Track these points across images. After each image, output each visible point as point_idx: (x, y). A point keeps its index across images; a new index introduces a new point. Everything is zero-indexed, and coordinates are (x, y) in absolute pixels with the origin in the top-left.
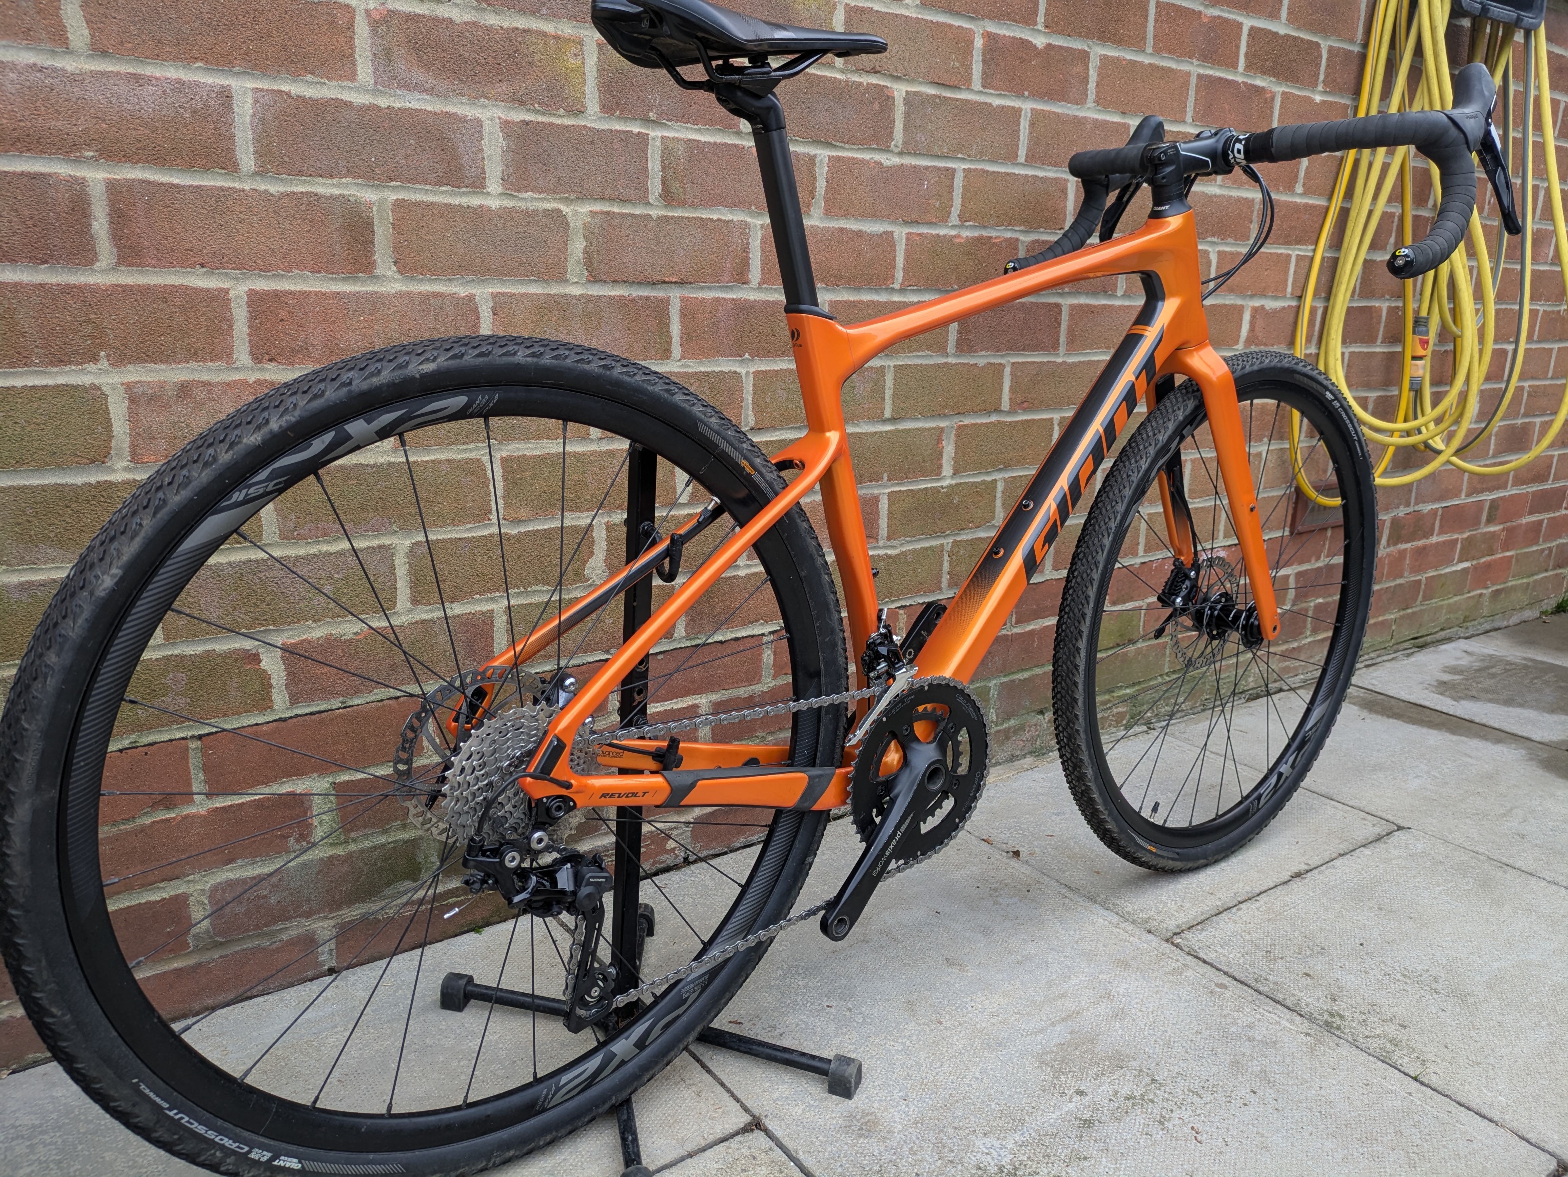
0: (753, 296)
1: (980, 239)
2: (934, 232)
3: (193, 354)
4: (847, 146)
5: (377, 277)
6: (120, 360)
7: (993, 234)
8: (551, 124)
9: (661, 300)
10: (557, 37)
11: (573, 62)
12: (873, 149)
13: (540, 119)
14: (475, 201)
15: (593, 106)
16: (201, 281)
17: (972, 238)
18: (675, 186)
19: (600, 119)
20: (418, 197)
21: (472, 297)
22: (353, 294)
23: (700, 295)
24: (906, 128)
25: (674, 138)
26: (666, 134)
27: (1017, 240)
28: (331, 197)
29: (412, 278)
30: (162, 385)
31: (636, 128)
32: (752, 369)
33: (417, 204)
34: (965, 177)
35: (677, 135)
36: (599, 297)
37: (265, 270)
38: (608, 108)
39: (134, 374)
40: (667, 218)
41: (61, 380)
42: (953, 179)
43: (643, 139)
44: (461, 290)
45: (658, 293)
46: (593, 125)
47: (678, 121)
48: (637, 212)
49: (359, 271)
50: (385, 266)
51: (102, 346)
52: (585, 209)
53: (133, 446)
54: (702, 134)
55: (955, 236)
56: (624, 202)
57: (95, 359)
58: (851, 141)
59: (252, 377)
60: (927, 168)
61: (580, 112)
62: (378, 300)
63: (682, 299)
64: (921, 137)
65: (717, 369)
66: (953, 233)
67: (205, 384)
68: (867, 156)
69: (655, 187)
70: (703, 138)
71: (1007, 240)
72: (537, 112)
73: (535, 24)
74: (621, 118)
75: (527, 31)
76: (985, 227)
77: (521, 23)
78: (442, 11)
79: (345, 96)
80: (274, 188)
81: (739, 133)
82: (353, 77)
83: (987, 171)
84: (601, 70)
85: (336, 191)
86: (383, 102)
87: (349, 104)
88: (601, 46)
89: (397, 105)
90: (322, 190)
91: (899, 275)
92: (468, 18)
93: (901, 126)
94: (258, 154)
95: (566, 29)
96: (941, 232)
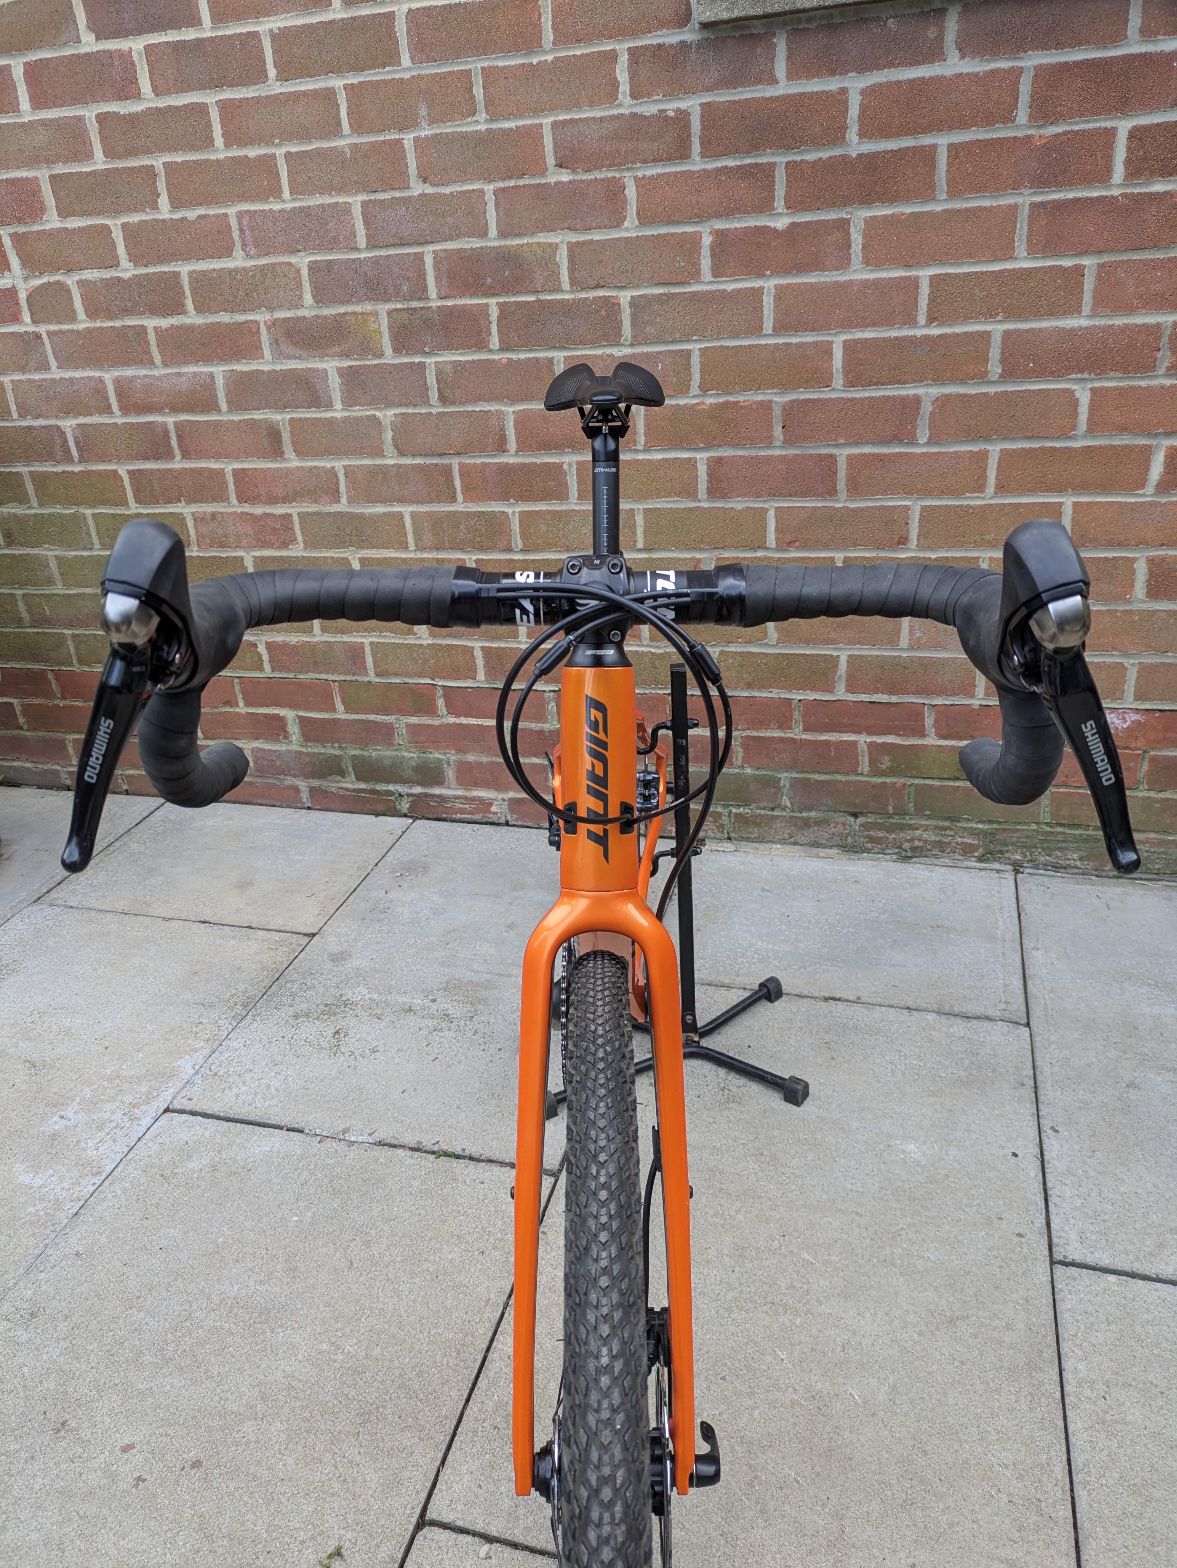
0: (512, 460)
1: (726, 404)
2: (673, 402)
3: (215, 500)
4: (580, 347)
5: (286, 459)
6: (189, 502)
7: (741, 398)
8: (365, 365)
9: (446, 465)
10: (362, 314)
11: (374, 326)
12: (605, 346)
13: (358, 363)
14: (329, 415)
15: (388, 350)
16: (214, 465)
17: (716, 404)
18: (447, 393)
19: (394, 357)
20: (300, 415)
21: (333, 467)
22: (276, 469)
23: (472, 461)
24: (633, 325)
25: (443, 362)
26: (438, 359)
28: (260, 420)
29: (303, 459)
30: (205, 513)
31: (417, 360)
32: (517, 510)
33: (300, 419)
34: (701, 355)
35: (445, 359)
36: (406, 465)
37: (237, 458)
38: (397, 351)
39: (195, 508)
40: (443, 413)
41: (170, 510)
42: (689, 358)
43: (422, 365)
44: (327, 464)
45: (445, 461)
46: (391, 362)
48: (423, 411)
49: (277, 456)
50: (290, 453)
51: (182, 495)
52: (390, 412)
54: (463, 355)
55: (698, 404)
56: (415, 405)
57: (180, 501)
58: (584, 343)
59: (239, 510)
60: (659, 353)
61: (382, 355)
62: (287, 471)
63: (459, 464)
64: (650, 330)
65: (489, 510)
66: (695, 401)
67: (221, 513)
68: (599, 352)
69: (434, 395)
70: (463, 359)
71: (758, 402)
72: (356, 359)
73: (350, 308)
74: (407, 354)
75: (345, 314)
76: (730, 394)
77: (342, 309)
78: (300, 313)
79: (261, 368)
80: (236, 418)
81: (491, 351)
82: (263, 358)
83: (727, 347)
84: (390, 328)
85: (262, 417)
86: (278, 368)
87: (262, 371)
88: (389, 313)
89: (284, 368)
90: (256, 417)
91: (642, 439)
92: (313, 313)
93: (629, 324)
94: (228, 402)
95: (368, 307)
96: (682, 402)
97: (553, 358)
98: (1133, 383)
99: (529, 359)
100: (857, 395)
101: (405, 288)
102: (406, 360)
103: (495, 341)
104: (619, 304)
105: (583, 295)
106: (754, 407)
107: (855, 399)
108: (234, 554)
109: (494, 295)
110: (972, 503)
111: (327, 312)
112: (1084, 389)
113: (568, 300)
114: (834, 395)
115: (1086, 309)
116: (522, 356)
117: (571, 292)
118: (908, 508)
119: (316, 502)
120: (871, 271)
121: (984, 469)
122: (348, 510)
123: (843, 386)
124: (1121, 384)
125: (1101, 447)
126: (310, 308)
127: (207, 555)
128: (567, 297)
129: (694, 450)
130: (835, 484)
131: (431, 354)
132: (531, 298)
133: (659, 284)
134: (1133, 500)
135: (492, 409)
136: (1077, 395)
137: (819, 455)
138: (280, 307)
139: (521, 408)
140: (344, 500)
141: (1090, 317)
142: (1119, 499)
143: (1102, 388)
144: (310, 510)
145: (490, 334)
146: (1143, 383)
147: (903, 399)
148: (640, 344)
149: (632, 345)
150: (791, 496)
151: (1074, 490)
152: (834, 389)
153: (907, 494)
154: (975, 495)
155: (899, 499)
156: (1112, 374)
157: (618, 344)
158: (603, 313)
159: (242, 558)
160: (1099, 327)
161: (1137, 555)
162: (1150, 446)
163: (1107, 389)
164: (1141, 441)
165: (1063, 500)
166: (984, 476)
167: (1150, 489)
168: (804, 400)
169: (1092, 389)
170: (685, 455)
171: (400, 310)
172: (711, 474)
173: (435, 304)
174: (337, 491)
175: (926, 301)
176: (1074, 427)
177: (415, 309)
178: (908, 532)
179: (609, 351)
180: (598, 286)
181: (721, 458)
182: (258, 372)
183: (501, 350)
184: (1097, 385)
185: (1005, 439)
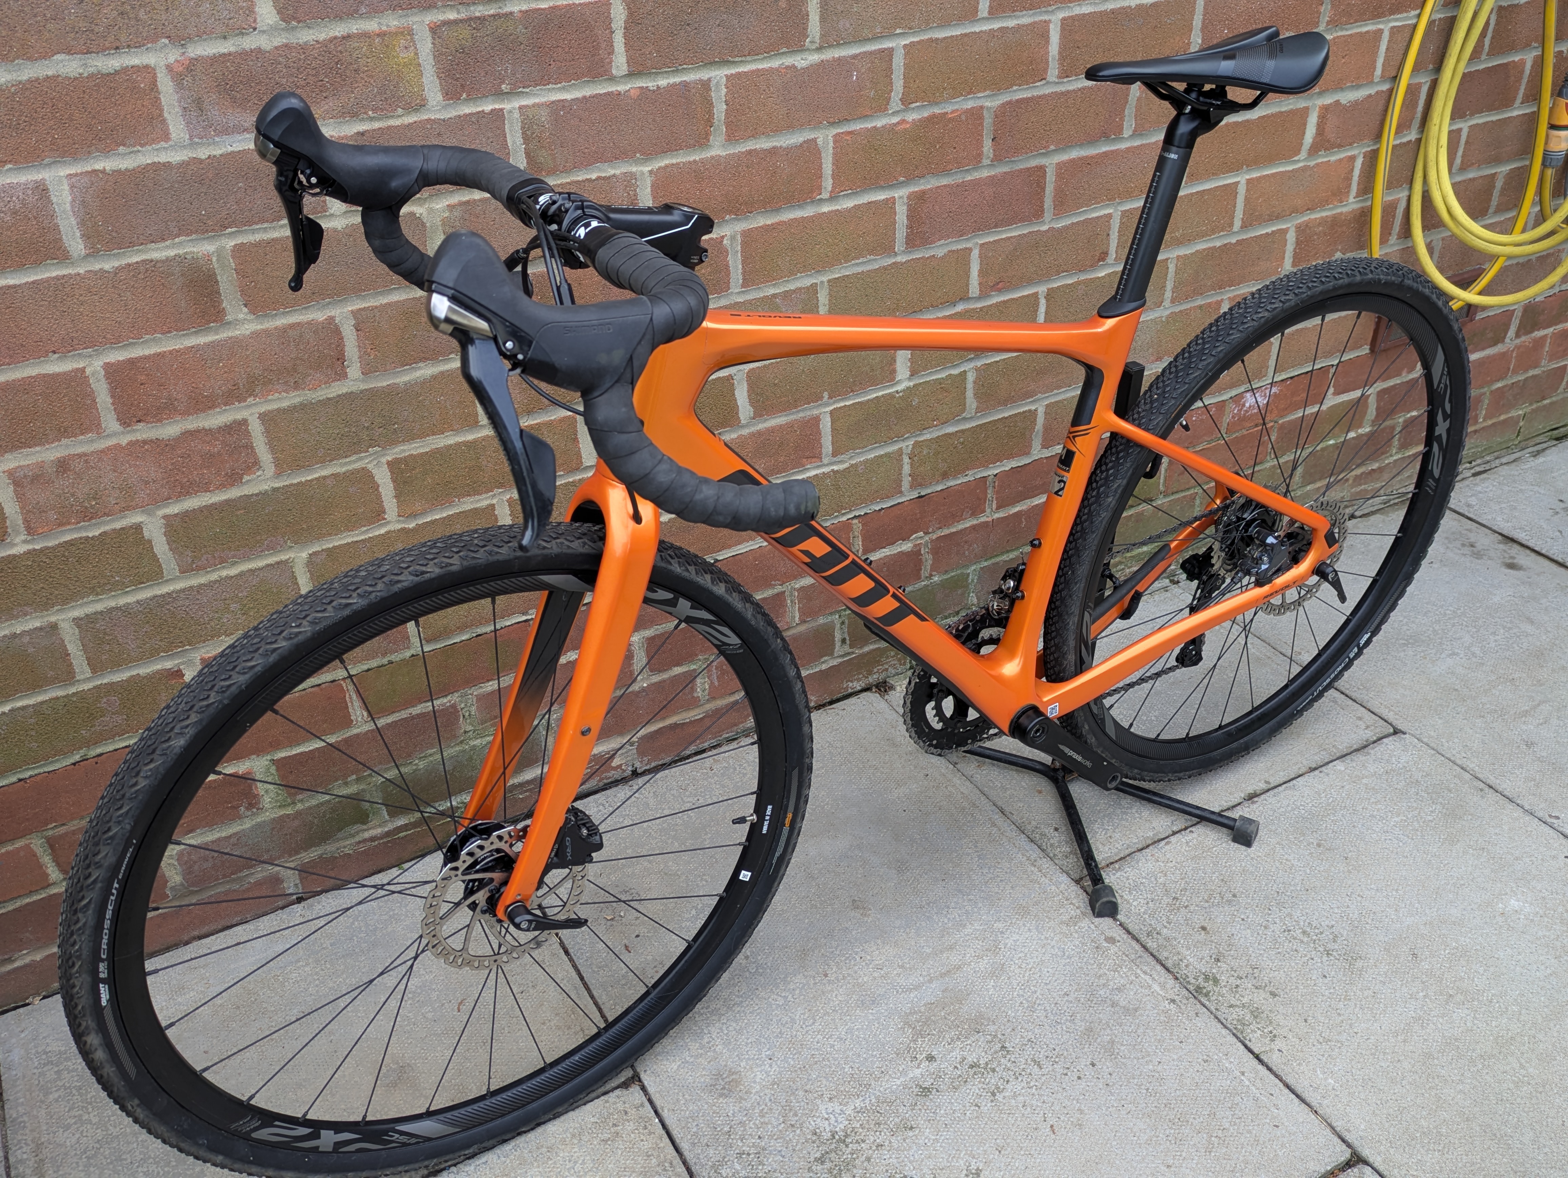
1: (932, 120)
2: (869, 125)
4: (749, 59)
5: (229, 323)
7: (949, 108)
8: (389, 128)
10: (382, 34)
12: (783, 53)
13: (377, 125)
15: (433, 94)
16: (54, 367)
17: (920, 120)
18: (544, 156)
19: (445, 107)
22: (207, 345)
24: (823, 19)
25: (533, 106)
26: (525, 102)
27: (982, 107)
28: (168, 260)
29: (266, 316)
31: (488, 107)
34: (906, 54)
35: (537, 101)
37: (116, 342)
38: (451, 95)
39: (13, 461)
42: (891, 60)
43: (498, 115)
44: (319, 316)
47: (537, 85)
49: (209, 322)
50: (235, 310)
52: (441, 204)
53: (26, 521)
54: (568, 91)
55: (898, 123)
58: (754, 52)
59: (124, 441)
60: (854, 57)
61: (422, 105)
62: (233, 343)
64: (844, 24)
66: (895, 120)
67: (80, 456)
68: (775, 63)
70: (568, 96)
71: (967, 111)
72: (372, 119)
73: (355, 27)
74: (469, 100)
75: (347, 37)
76: (937, 104)
77: (339, 30)
78: (249, 43)
79: (163, 158)
80: (108, 265)
81: (612, 79)
82: (166, 137)
83: (937, 39)
84: (438, 55)
85: (172, 253)
86: (203, 153)
87: (167, 165)
88: (435, 30)
89: (218, 152)
90: (155, 255)
91: (828, 183)
92: (278, 41)
93: (817, 18)
94: (86, 237)
95: (392, 22)
96: (880, 123)
97: (709, 80)
99: (674, 85)
100: (1071, 88)
102: (467, 110)
103: (620, 62)
106: (963, 118)
107: (1068, 92)
108: (118, 525)
111: (307, 36)
114: (1047, 90)
116: (663, 82)
118: (1109, 216)
119: (297, 386)
122: (363, 386)
123: (1059, 77)
126: (273, 30)
127: (51, 544)
129: (891, 187)
130: (1042, 202)
131: (510, 94)
134: (1290, 168)
135: (618, 172)
137: (1028, 169)
138: (203, 35)
139: (662, 164)
140: (354, 371)
142: (1282, 169)
144: (285, 404)
145: (612, 52)
148: (831, 46)
149: (820, 49)
150: (996, 226)
151: (1248, 166)
152: (1048, 83)
153: (1110, 200)
155: (1102, 208)
157: (801, 50)
159: (138, 528)
161: (1289, 225)
162: (1308, 109)
165: (1239, 179)
167: (1304, 153)
168: (1017, 101)
170: (881, 196)
171: (456, 22)
172: (913, 215)
173: (518, 6)
174: (341, 358)
177: (482, 19)
179: (788, 61)
181: (924, 192)
182: (157, 167)
183: (631, 75)
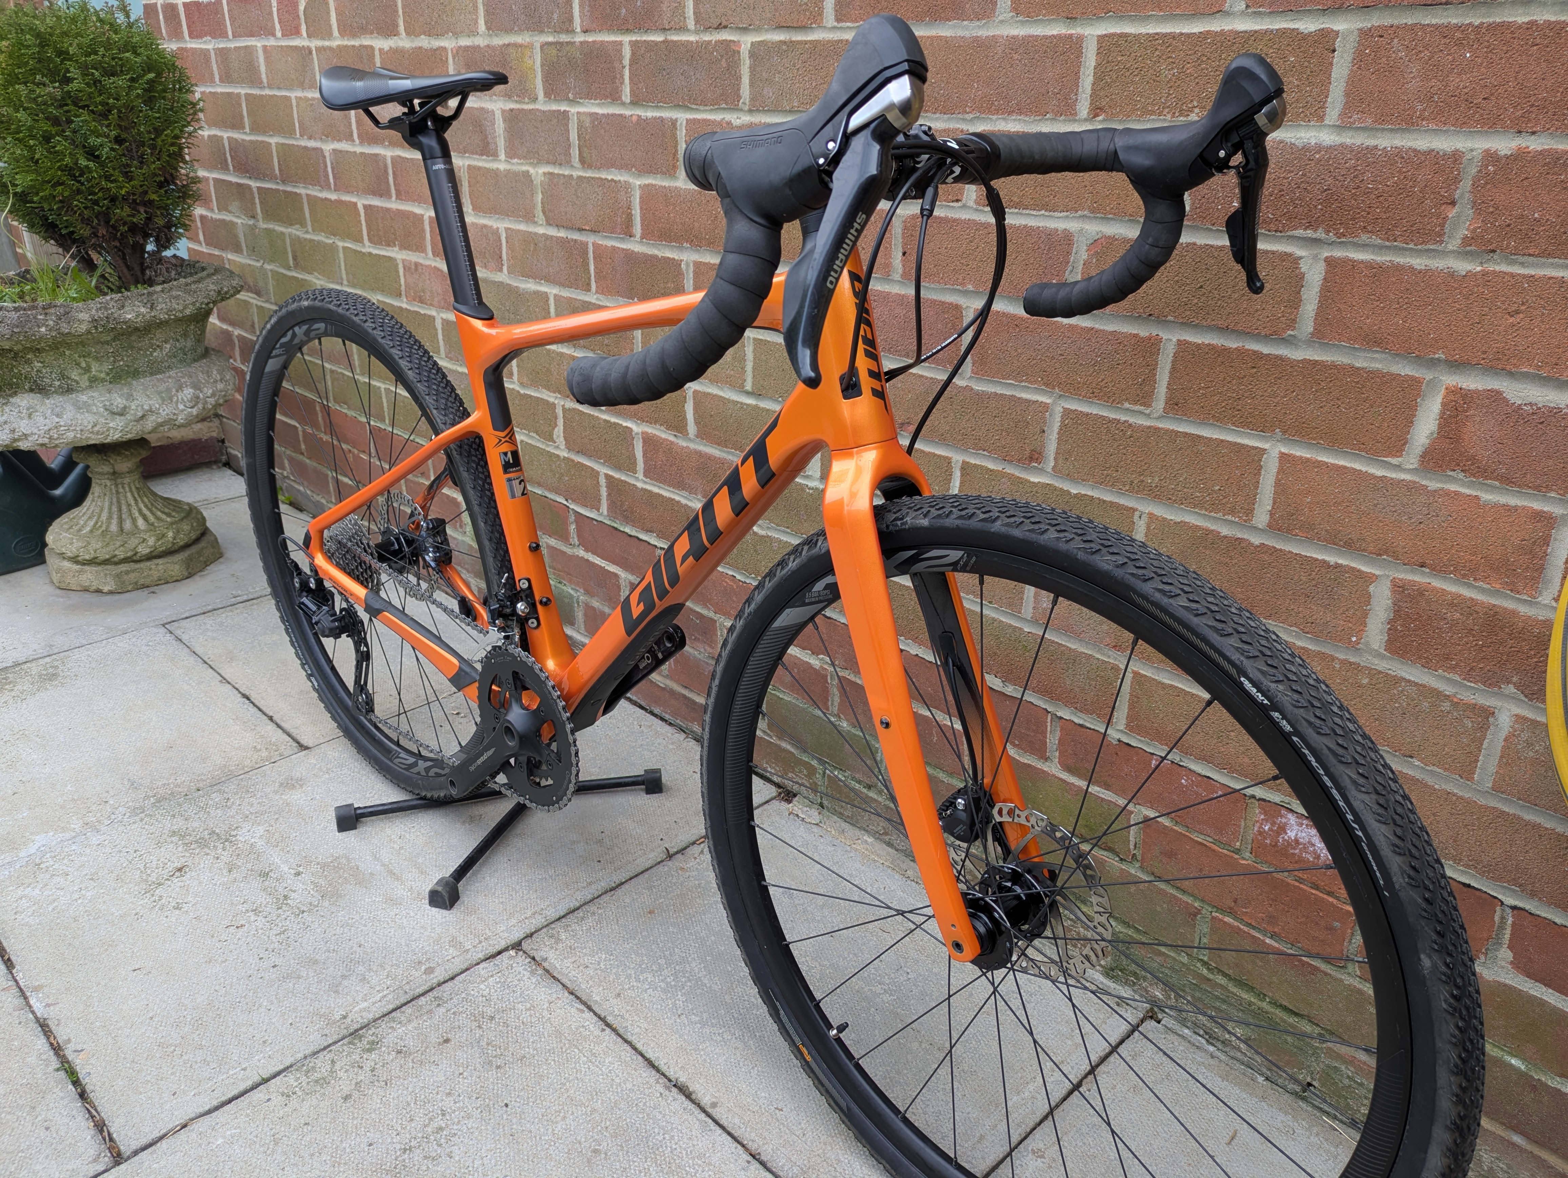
0: (637, 248)
3: (417, 248)
6: (401, 247)
8: (521, 109)
9: (583, 244)
10: (522, 46)
11: (531, 63)
13: (518, 106)
14: (495, 166)
15: (540, 92)
18: (586, 152)
19: (545, 103)
20: (476, 163)
21: (498, 229)
23: (604, 243)
25: (583, 113)
26: (580, 109)
30: (410, 262)
31: (562, 108)
33: (475, 168)
35: (585, 110)
36: (552, 237)
38: (547, 95)
39: (404, 255)
40: (582, 178)
41: (390, 254)
43: (566, 115)
44: (493, 224)
45: (582, 238)
46: (543, 108)
47: (586, 98)
48: (566, 172)
51: (396, 239)
52: (541, 170)
54: (600, 107)
57: (395, 245)
58: (704, 103)
61: (535, 99)
63: (593, 244)
67: (421, 264)
68: (719, 117)
72: (516, 102)
73: (512, 39)
74: (555, 99)
75: (508, 45)
77: (507, 40)
84: (542, 66)
88: (542, 47)
93: (747, 81)
95: (527, 38)
97: (676, 120)
98: (1400, 260)
99: (655, 118)
101: (555, 16)
102: (554, 107)
103: (627, 91)
104: (739, 52)
105: (707, 37)
109: (628, 31)
110: (1132, 420)
111: (494, 41)
112: (1315, 257)
113: (692, 42)
115: (1333, 114)
116: (649, 114)
117: (697, 32)
118: (1045, 407)
120: (1023, 23)
121: (1152, 368)
124: (1379, 259)
125: (1334, 366)
126: (483, 35)
128: (692, 38)
131: (574, 101)
132: (658, 38)
133: (780, 27)
134: (1379, 472)
136: (1304, 267)
138: (462, 33)
141: (1339, 128)
142: (1357, 466)
143: (1347, 260)
145: (623, 82)
146: (1418, 262)
147: (1051, 234)
148: (758, 111)
149: (750, 111)
151: (1284, 432)
153: (1047, 385)
154: (1137, 408)
155: (1037, 391)
156: (1364, 238)
157: (735, 109)
158: (724, 63)
160: (1350, 149)
161: (1377, 573)
162: (1417, 382)
163: (1354, 264)
164: (1405, 369)
165: (1266, 446)
166: (1150, 380)
167: (1411, 459)
169: (1326, 260)
171: (552, 44)
173: (580, 38)
175: (1091, 79)
176: (1292, 323)
177: (563, 44)
178: (1043, 446)
179: (728, 117)
180: (720, 27)
183: (632, 104)
184: (1339, 253)
185: (1186, 325)
